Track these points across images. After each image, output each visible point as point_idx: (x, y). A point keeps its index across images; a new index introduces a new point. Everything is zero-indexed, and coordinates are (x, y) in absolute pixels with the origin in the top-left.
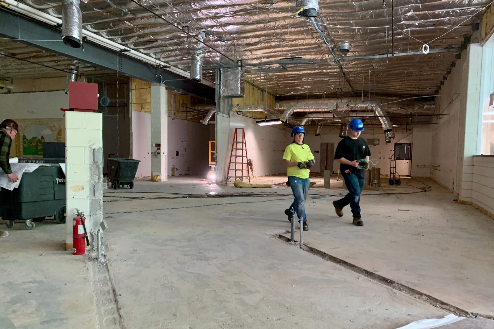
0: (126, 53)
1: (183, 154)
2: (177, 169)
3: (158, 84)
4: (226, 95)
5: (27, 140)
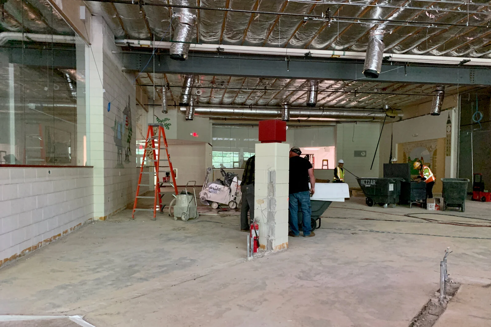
0: (467, 64)
5: (411, 161)
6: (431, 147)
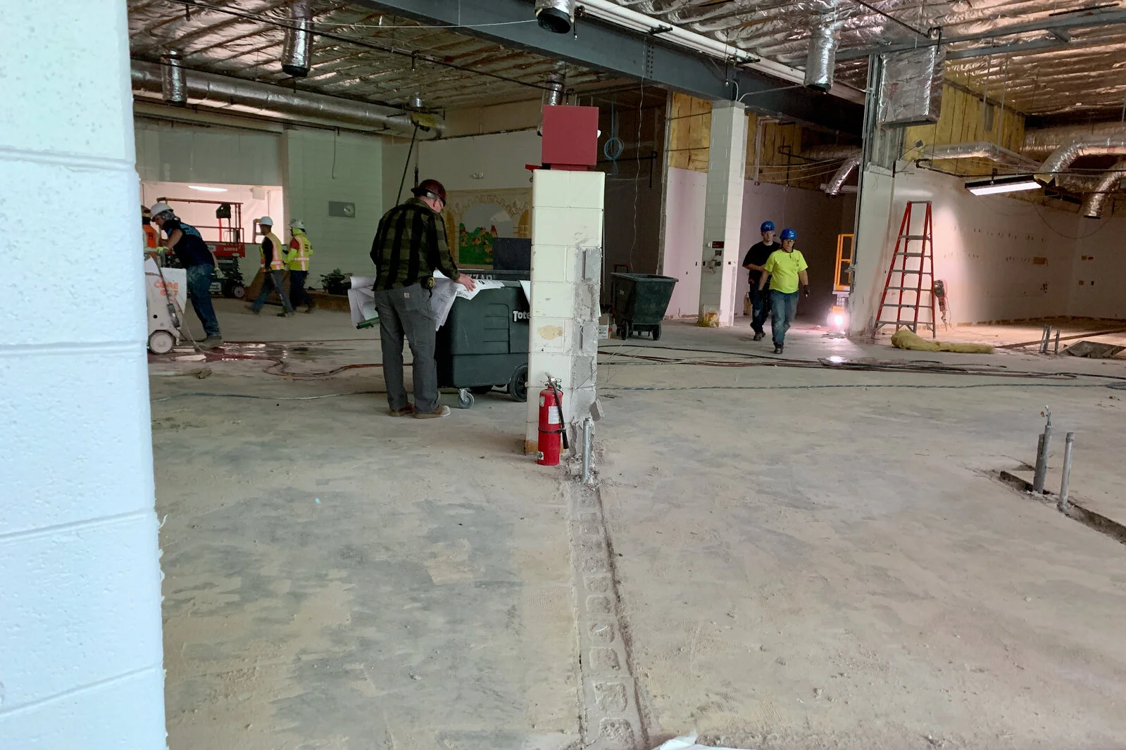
3: (729, 103)
4: (889, 119)
5: (467, 233)
6: (514, 204)
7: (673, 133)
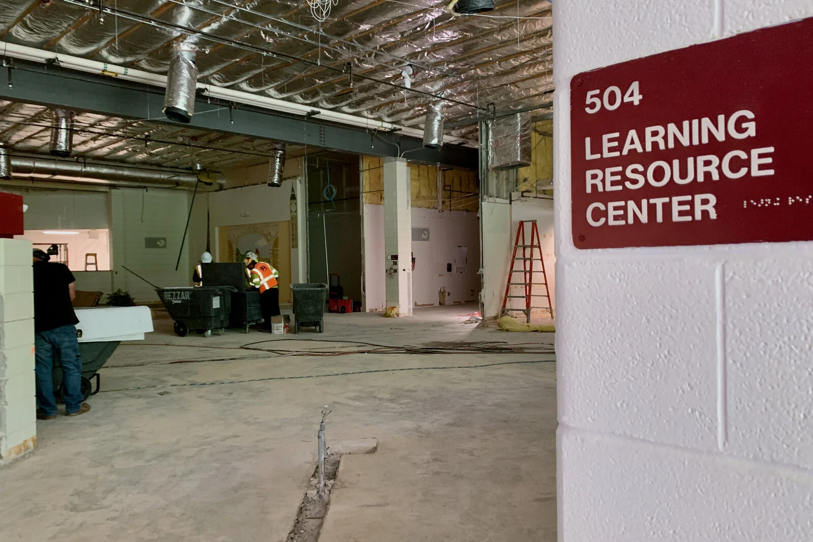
0: (316, 116)
1: (460, 268)
2: (449, 294)
3: (394, 159)
4: (496, 164)
6: (270, 233)
7: (365, 180)
